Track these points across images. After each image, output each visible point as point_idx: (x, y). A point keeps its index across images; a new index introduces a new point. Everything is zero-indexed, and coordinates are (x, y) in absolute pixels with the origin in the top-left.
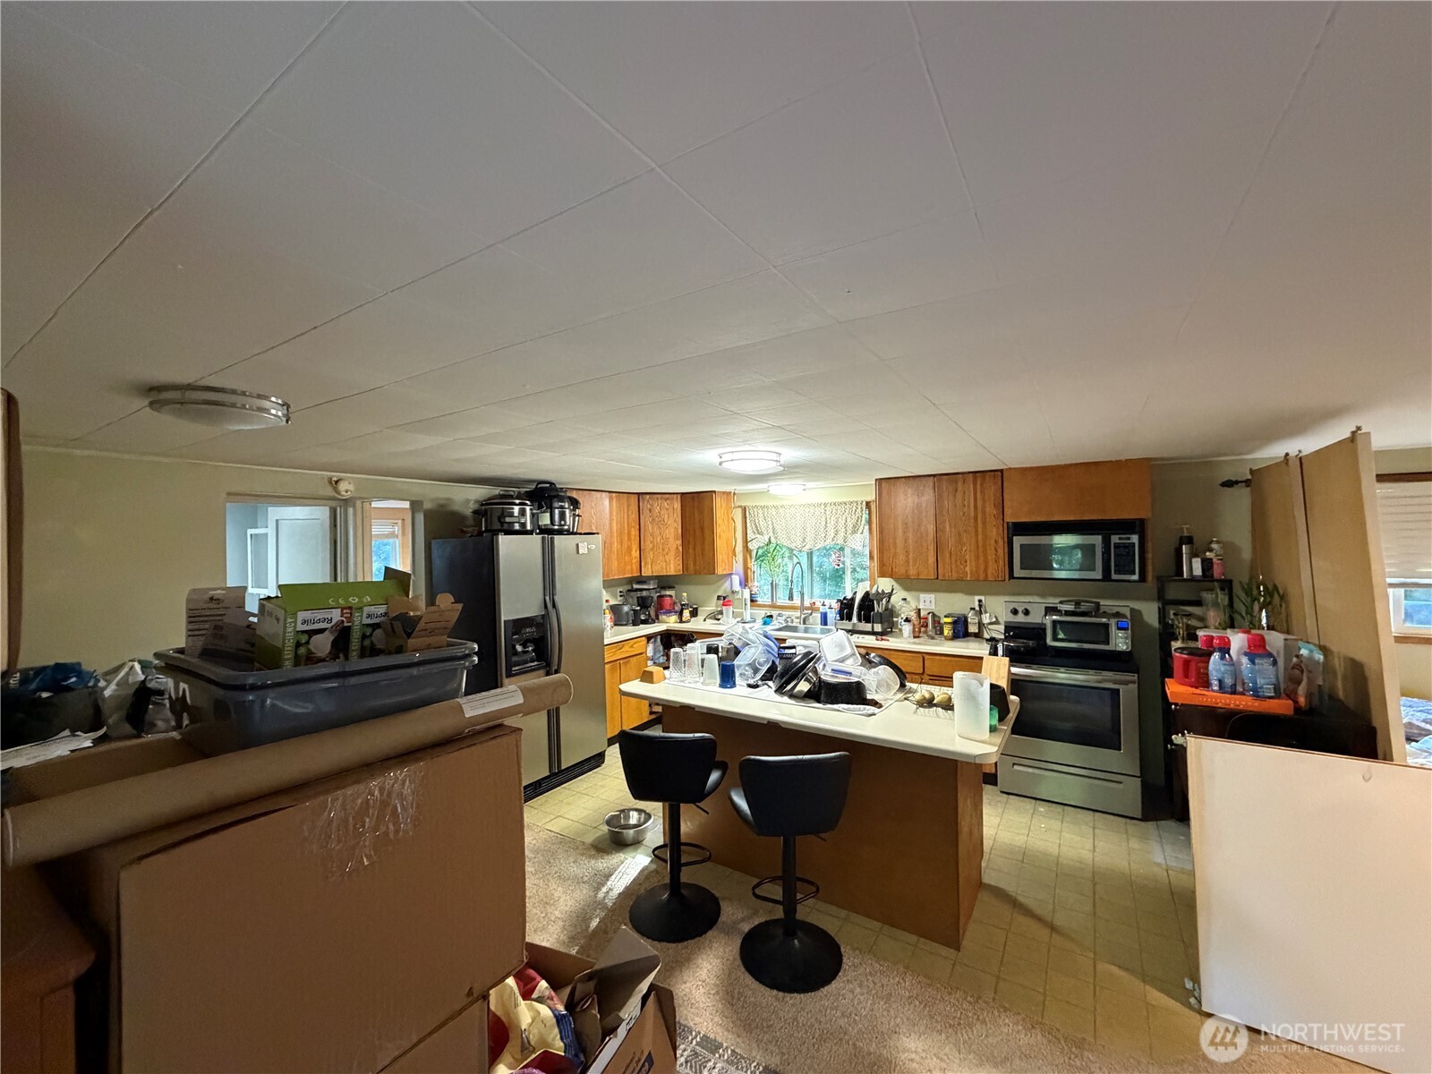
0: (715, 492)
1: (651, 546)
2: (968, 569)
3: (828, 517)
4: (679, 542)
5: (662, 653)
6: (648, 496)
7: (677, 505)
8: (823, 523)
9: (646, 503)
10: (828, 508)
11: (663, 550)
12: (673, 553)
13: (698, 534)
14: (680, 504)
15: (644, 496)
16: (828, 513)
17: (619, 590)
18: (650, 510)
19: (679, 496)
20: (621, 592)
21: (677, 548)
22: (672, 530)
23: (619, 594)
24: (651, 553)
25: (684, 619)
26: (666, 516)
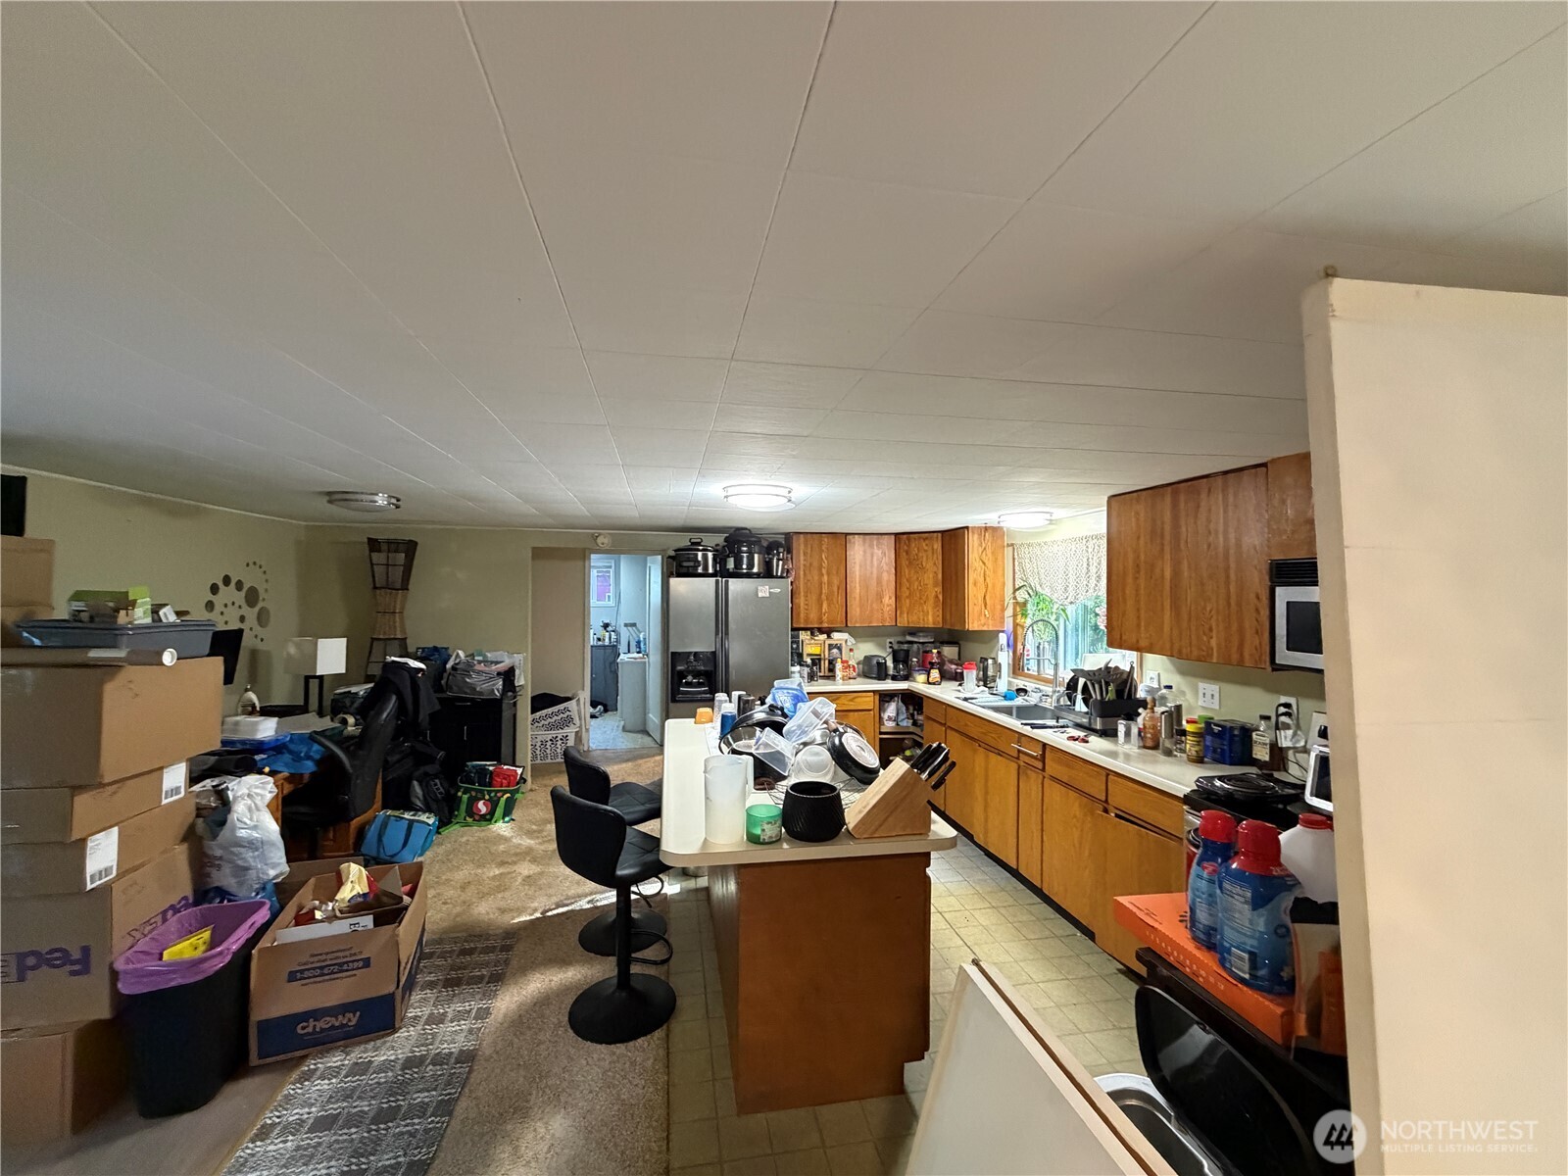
0: (967, 528)
1: (907, 594)
2: (1213, 643)
3: (1090, 557)
4: (939, 589)
5: (905, 716)
6: (905, 536)
7: (938, 546)
8: (1085, 565)
9: (902, 544)
10: (1091, 544)
11: (921, 598)
12: (931, 601)
13: (954, 578)
14: (940, 544)
15: (901, 536)
16: (1090, 550)
17: (889, 640)
18: (907, 553)
19: (940, 535)
20: (891, 643)
21: (937, 597)
22: (931, 576)
23: (888, 645)
24: (908, 601)
25: (931, 680)
26: (925, 559)
